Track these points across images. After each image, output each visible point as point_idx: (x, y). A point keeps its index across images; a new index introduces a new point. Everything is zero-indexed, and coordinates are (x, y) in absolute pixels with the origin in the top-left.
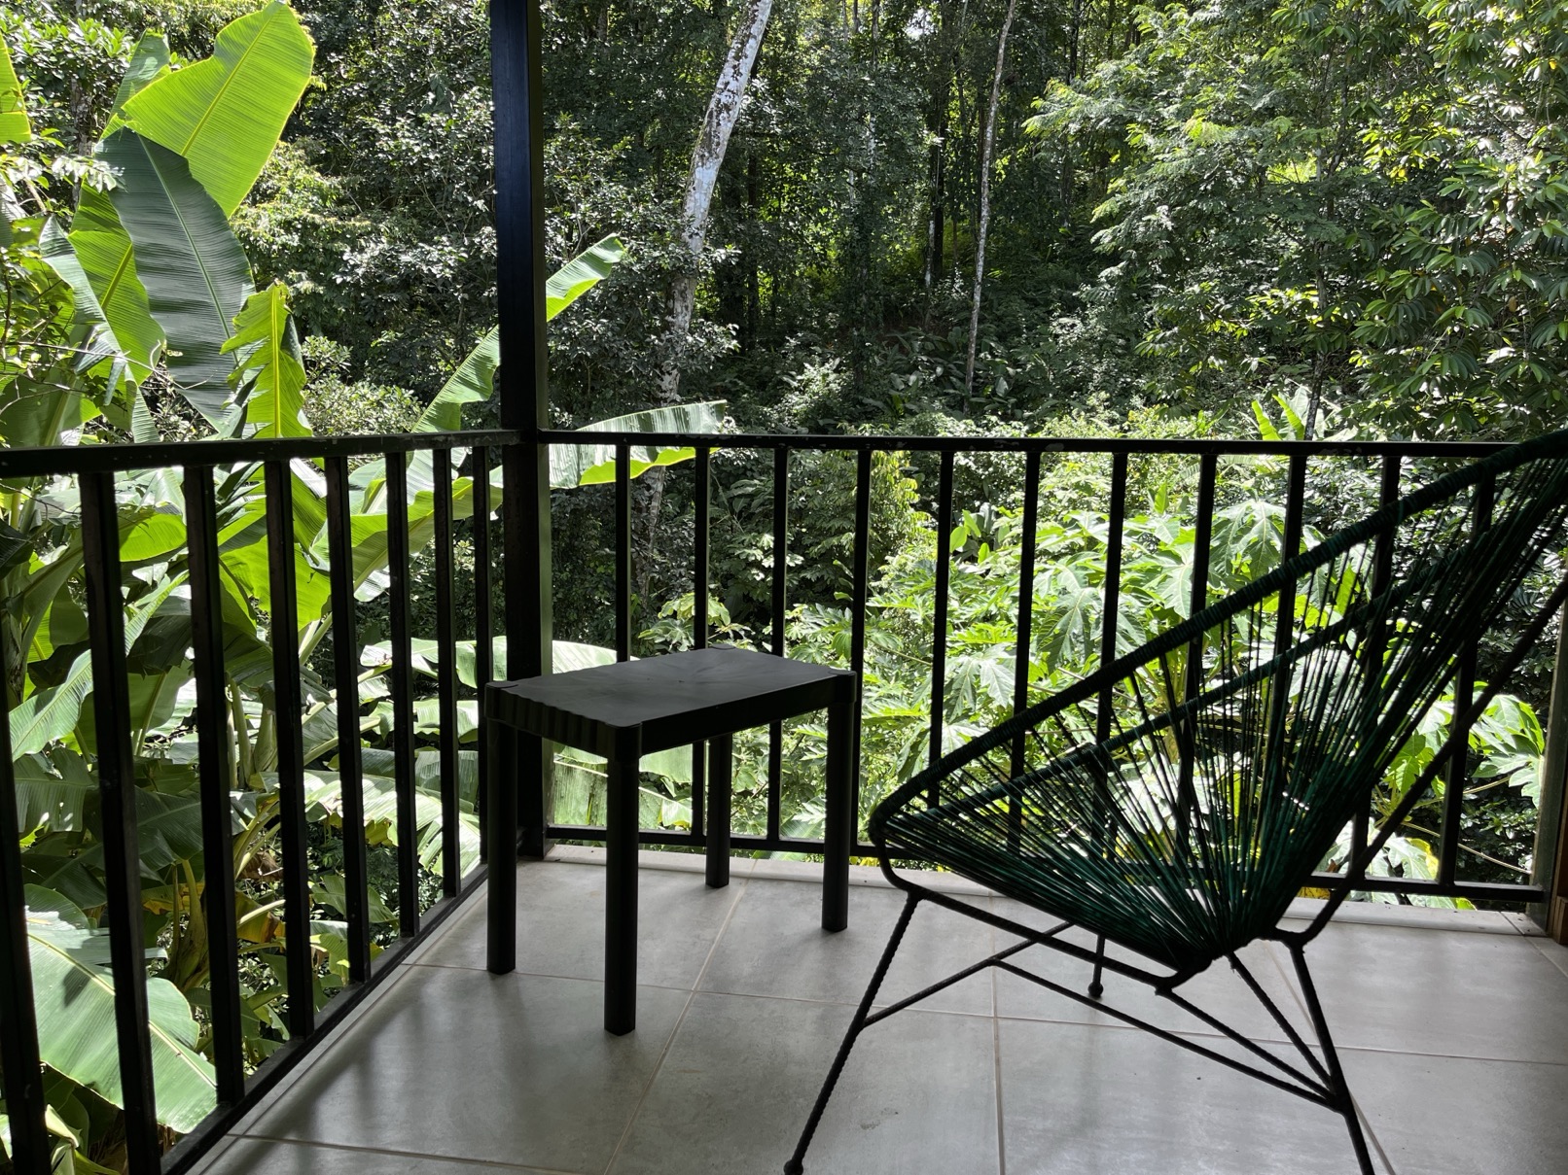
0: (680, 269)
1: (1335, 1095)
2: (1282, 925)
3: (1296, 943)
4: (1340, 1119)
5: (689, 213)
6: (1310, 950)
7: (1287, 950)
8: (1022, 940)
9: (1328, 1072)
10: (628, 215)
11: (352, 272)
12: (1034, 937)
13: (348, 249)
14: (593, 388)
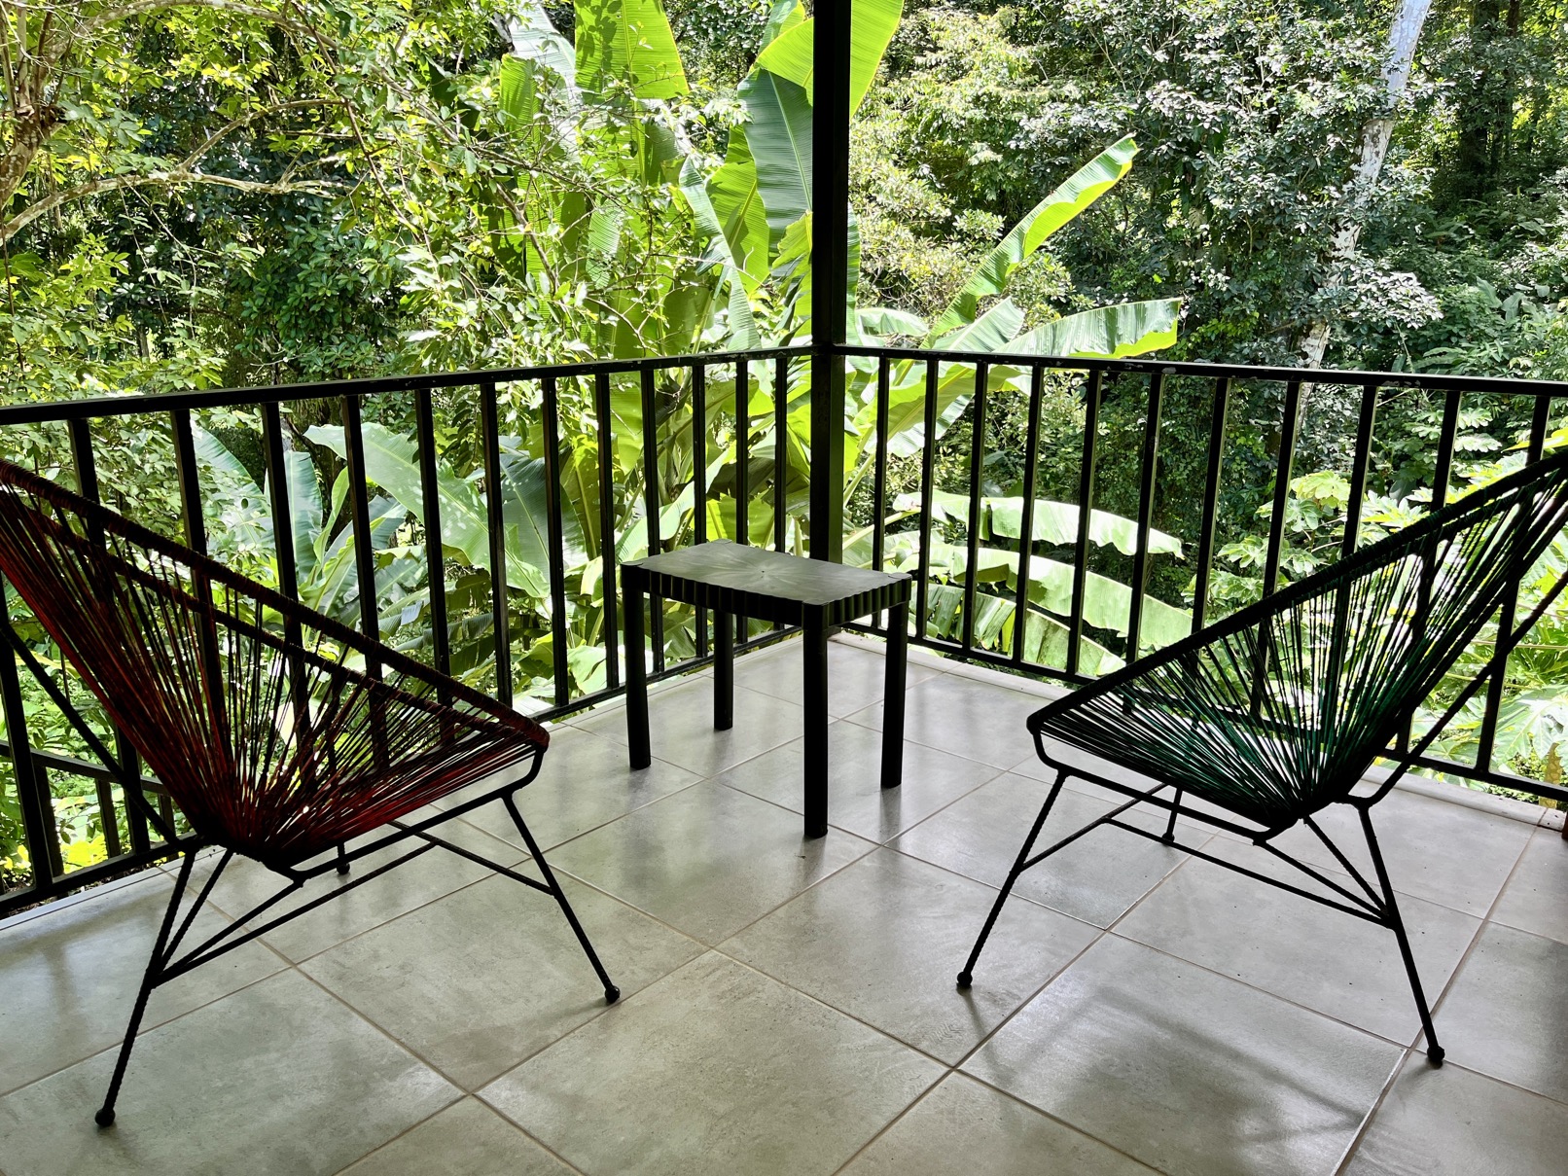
0: (1371, 110)
1: (1388, 915)
2: (1353, 792)
3: (1363, 805)
4: (1392, 934)
5: (1393, 45)
6: (1372, 811)
7: (1356, 811)
8: (1131, 799)
9: (1383, 900)
10: (1320, 51)
11: (1026, 137)
12: (1139, 796)
13: (1025, 117)
14: (1255, 249)
